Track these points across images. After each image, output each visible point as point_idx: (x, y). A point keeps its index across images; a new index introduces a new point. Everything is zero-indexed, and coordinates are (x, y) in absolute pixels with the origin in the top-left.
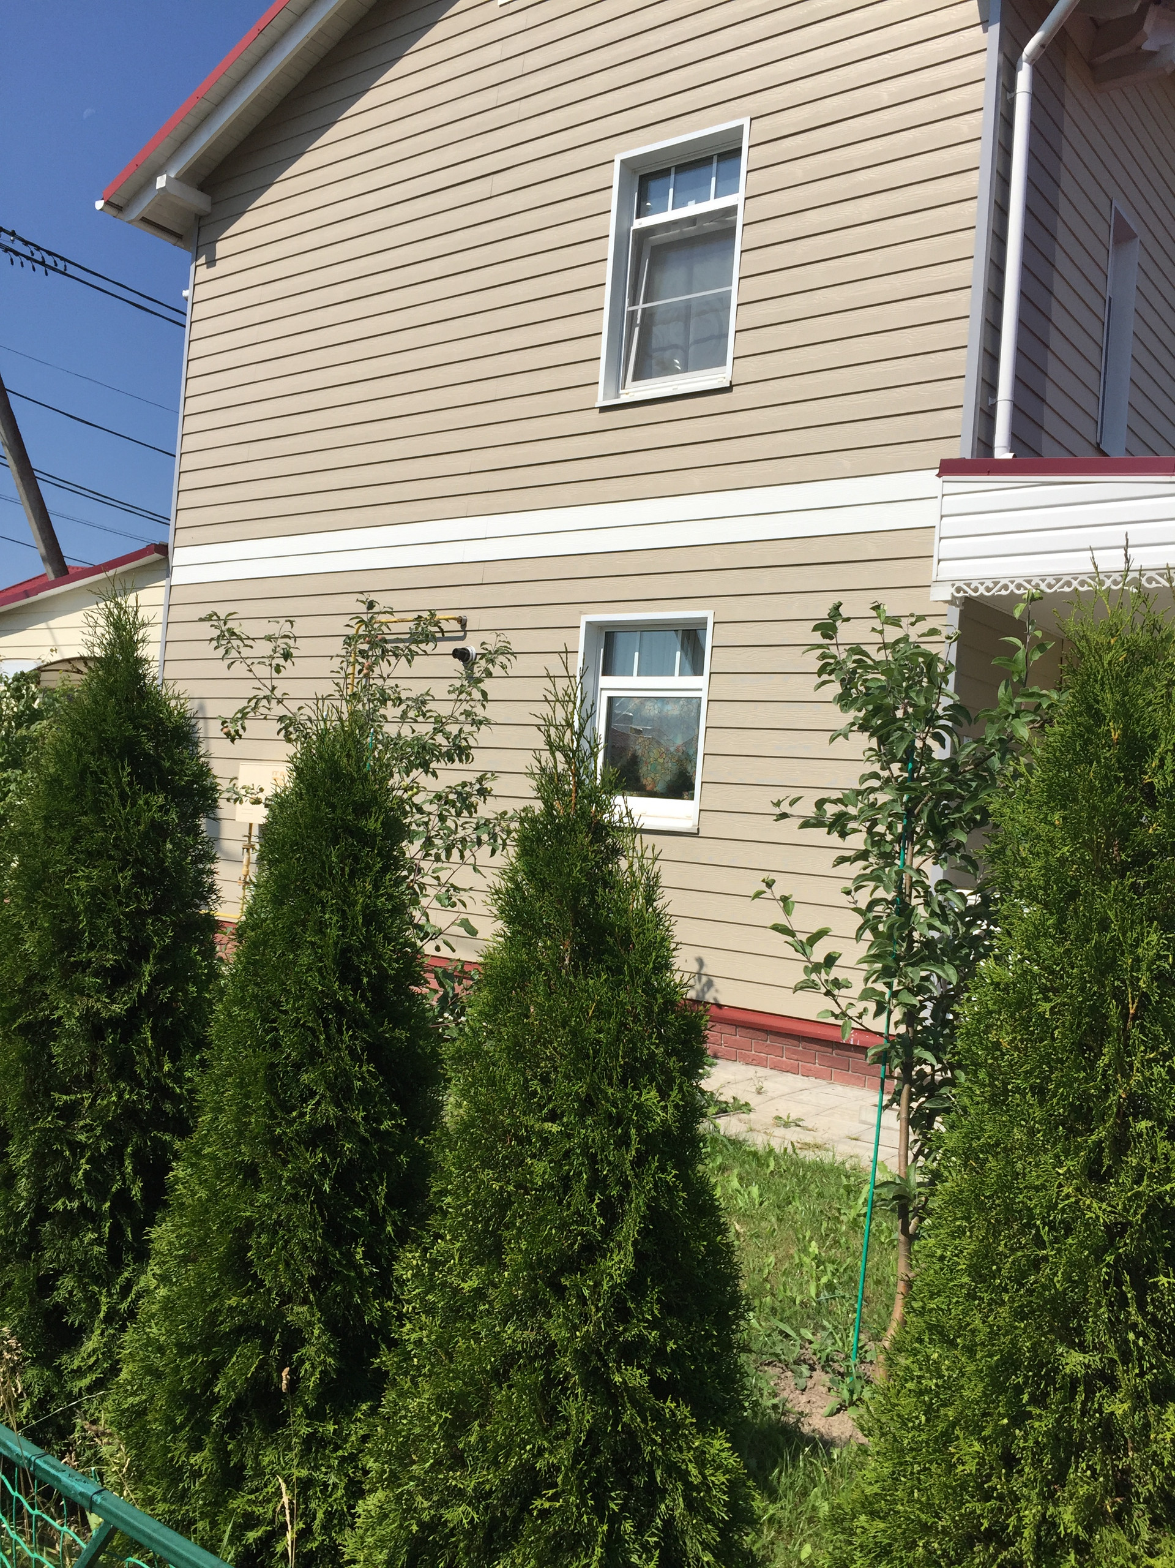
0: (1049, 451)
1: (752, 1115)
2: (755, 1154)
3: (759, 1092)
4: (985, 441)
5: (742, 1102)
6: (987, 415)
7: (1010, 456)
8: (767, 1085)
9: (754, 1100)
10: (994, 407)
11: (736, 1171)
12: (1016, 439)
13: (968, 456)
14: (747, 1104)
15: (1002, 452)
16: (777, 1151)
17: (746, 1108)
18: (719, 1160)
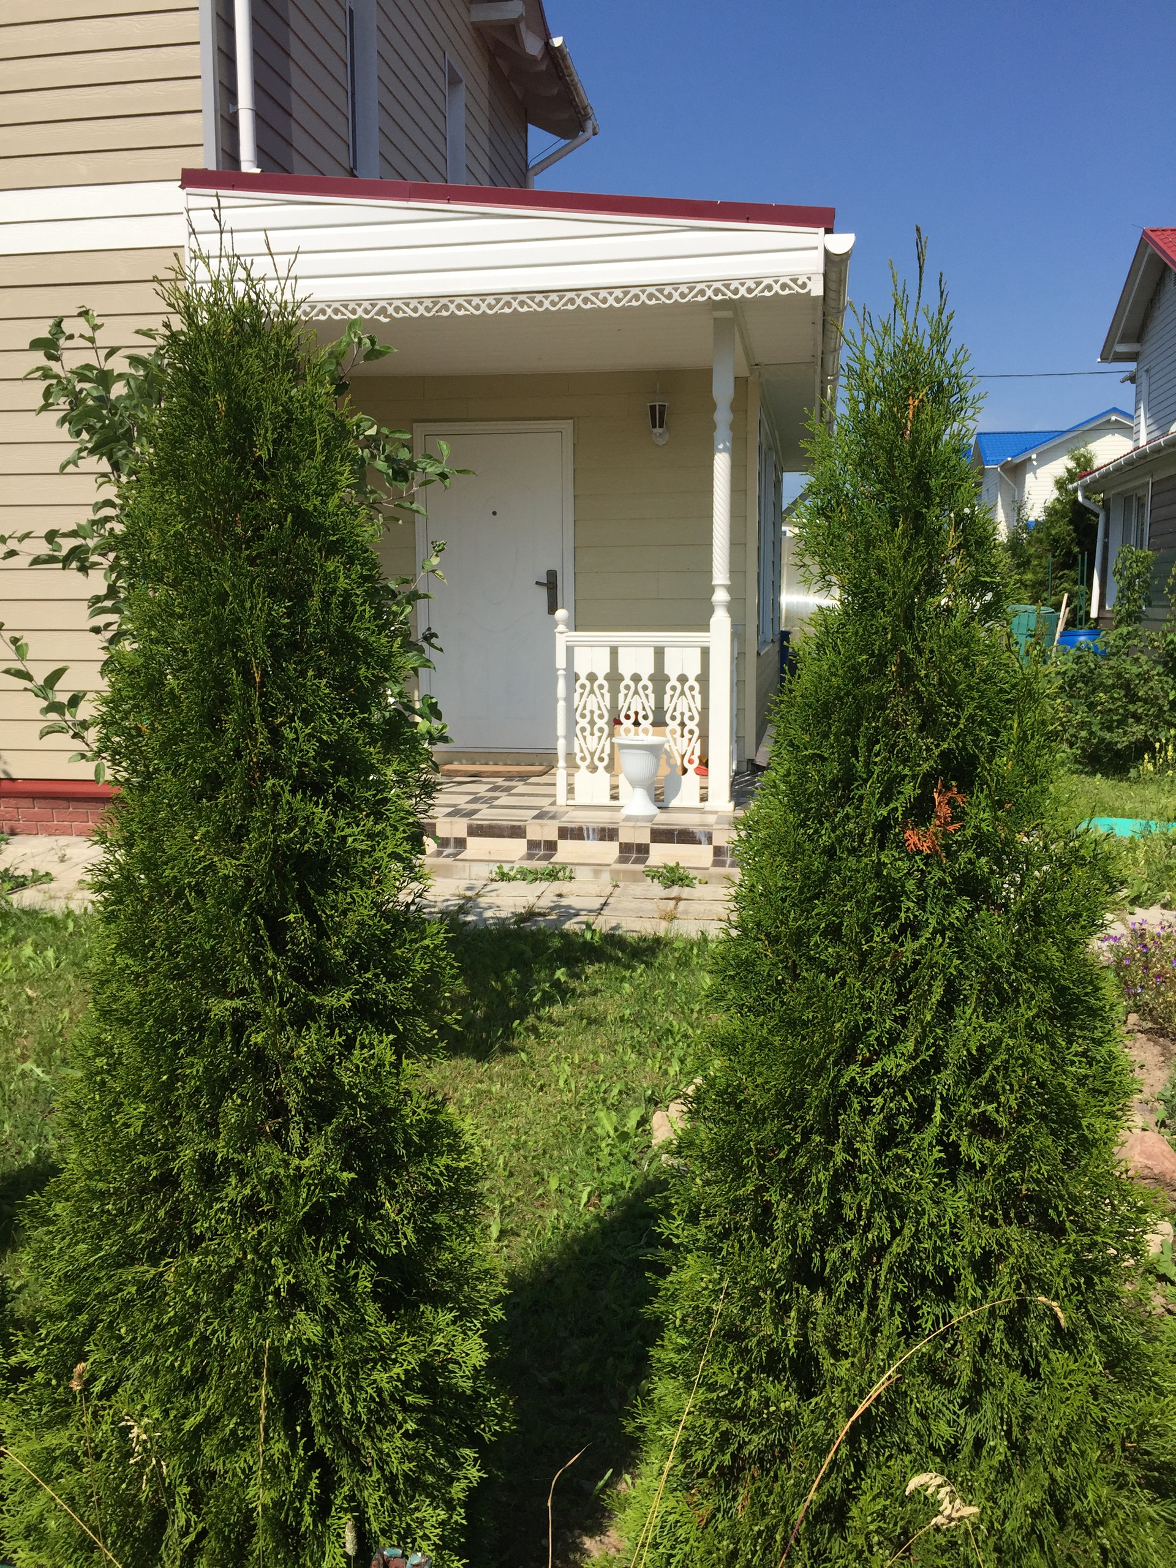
0: (300, 169)
1: (53, 885)
2: (52, 920)
3: (62, 860)
4: (229, 152)
5: (42, 873)
6: (228, 124)
7: (258, 171)
8: (68, 852)
9: (55, 869)
10: (235, 115)
11: (30, 940)
12: (262, 153)
13: (212, 167)
14: (47, 874)
15: (248, 165)
16: (77, 912)
17: (48, 877)
18: (12, 932)
